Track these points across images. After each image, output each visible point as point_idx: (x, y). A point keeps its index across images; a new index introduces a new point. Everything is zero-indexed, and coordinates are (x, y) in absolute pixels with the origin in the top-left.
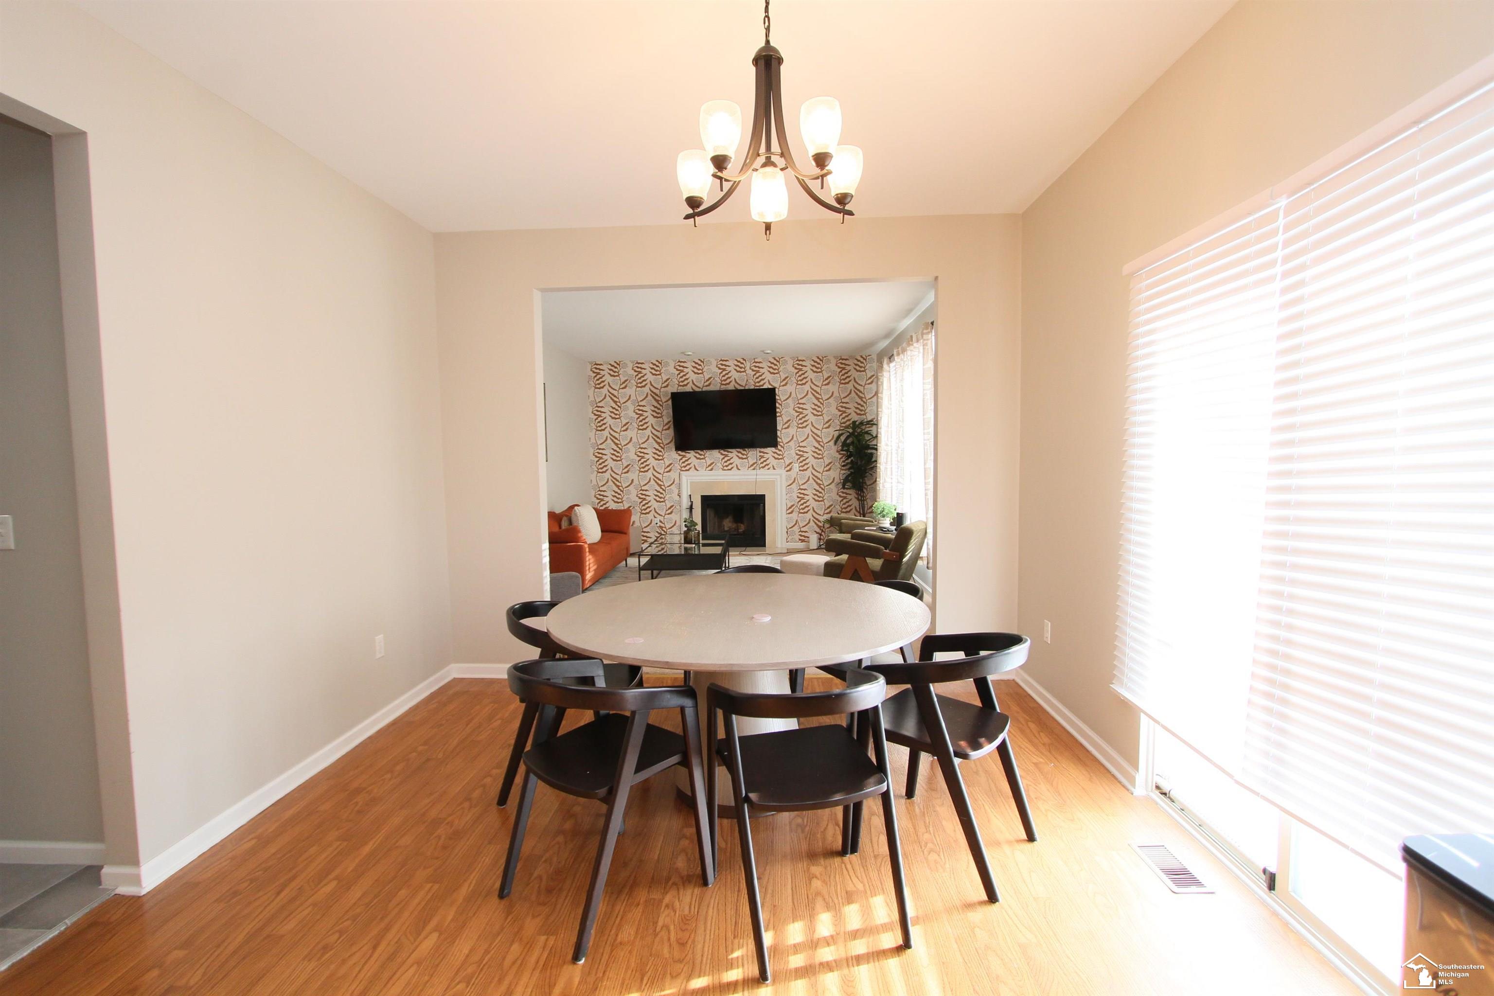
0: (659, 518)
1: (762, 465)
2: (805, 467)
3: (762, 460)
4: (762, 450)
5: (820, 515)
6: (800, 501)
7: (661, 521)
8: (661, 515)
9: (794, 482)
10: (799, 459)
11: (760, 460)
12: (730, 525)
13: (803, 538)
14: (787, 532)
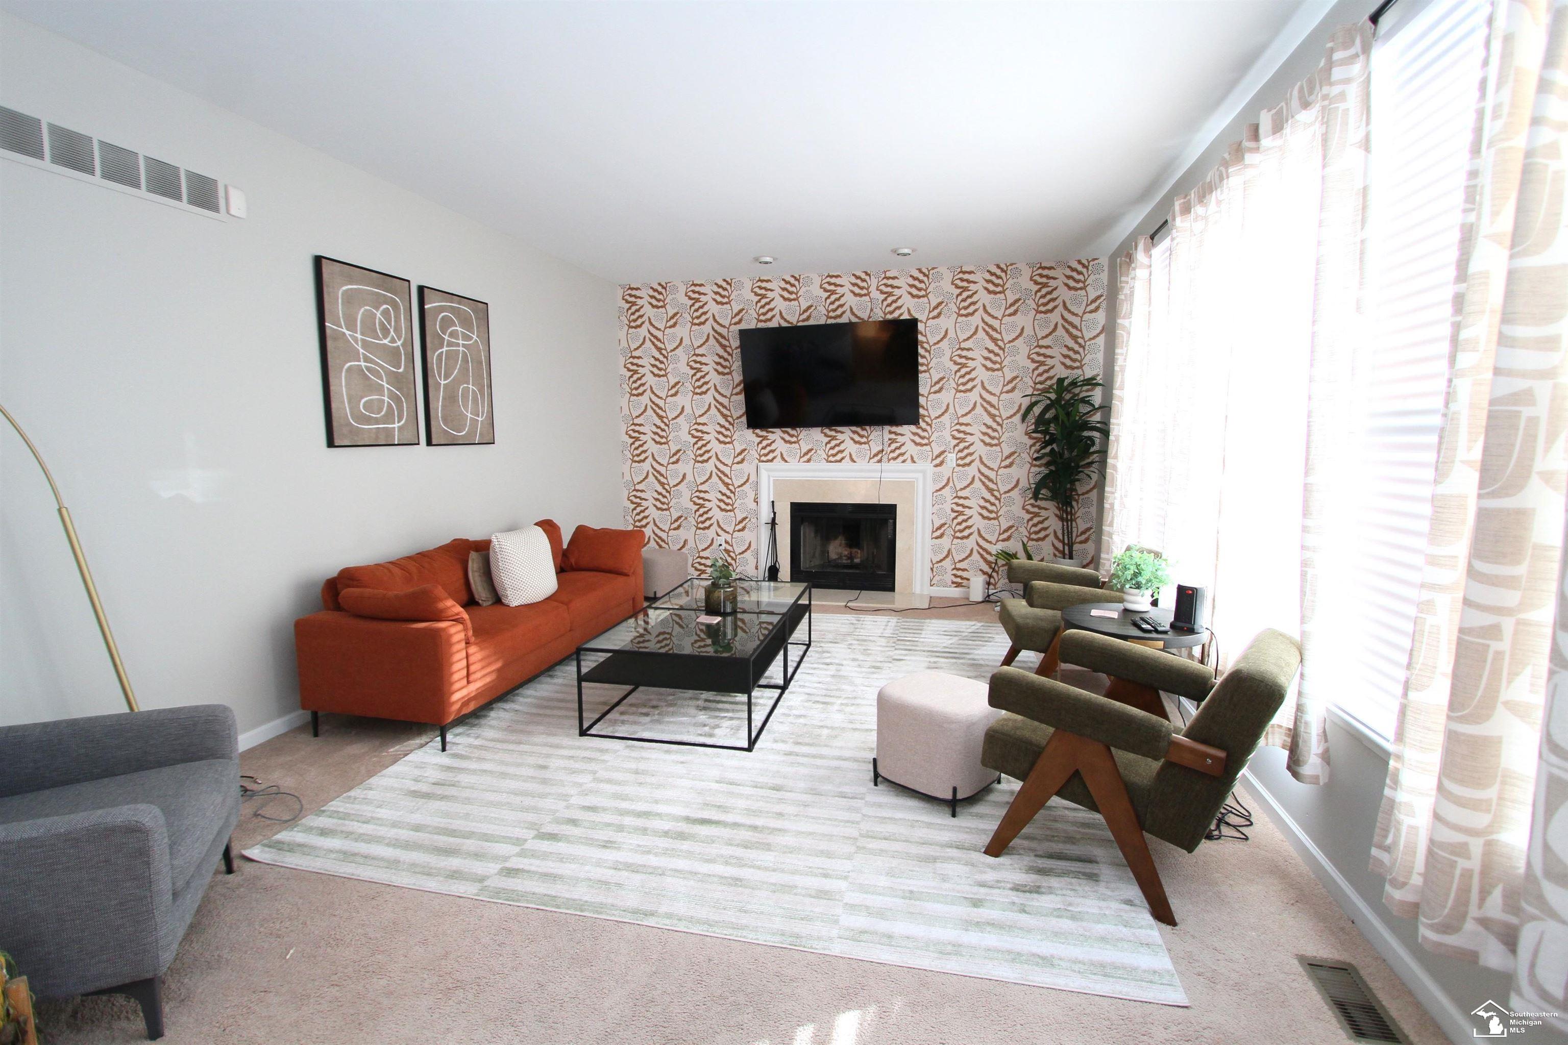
0: (724, 536)
1: (892, 455)
2: (967, 460)
3: (894, 446)
4: (894, 429)
5: (990, 542)
6: (956, 518)
7: (727, 542)
8: (728, 532)
9: (947, 484)
10: (957, 445)
11: (889, 446)
12: (840, 550)
13: (959, 580)
14: (932, 569)
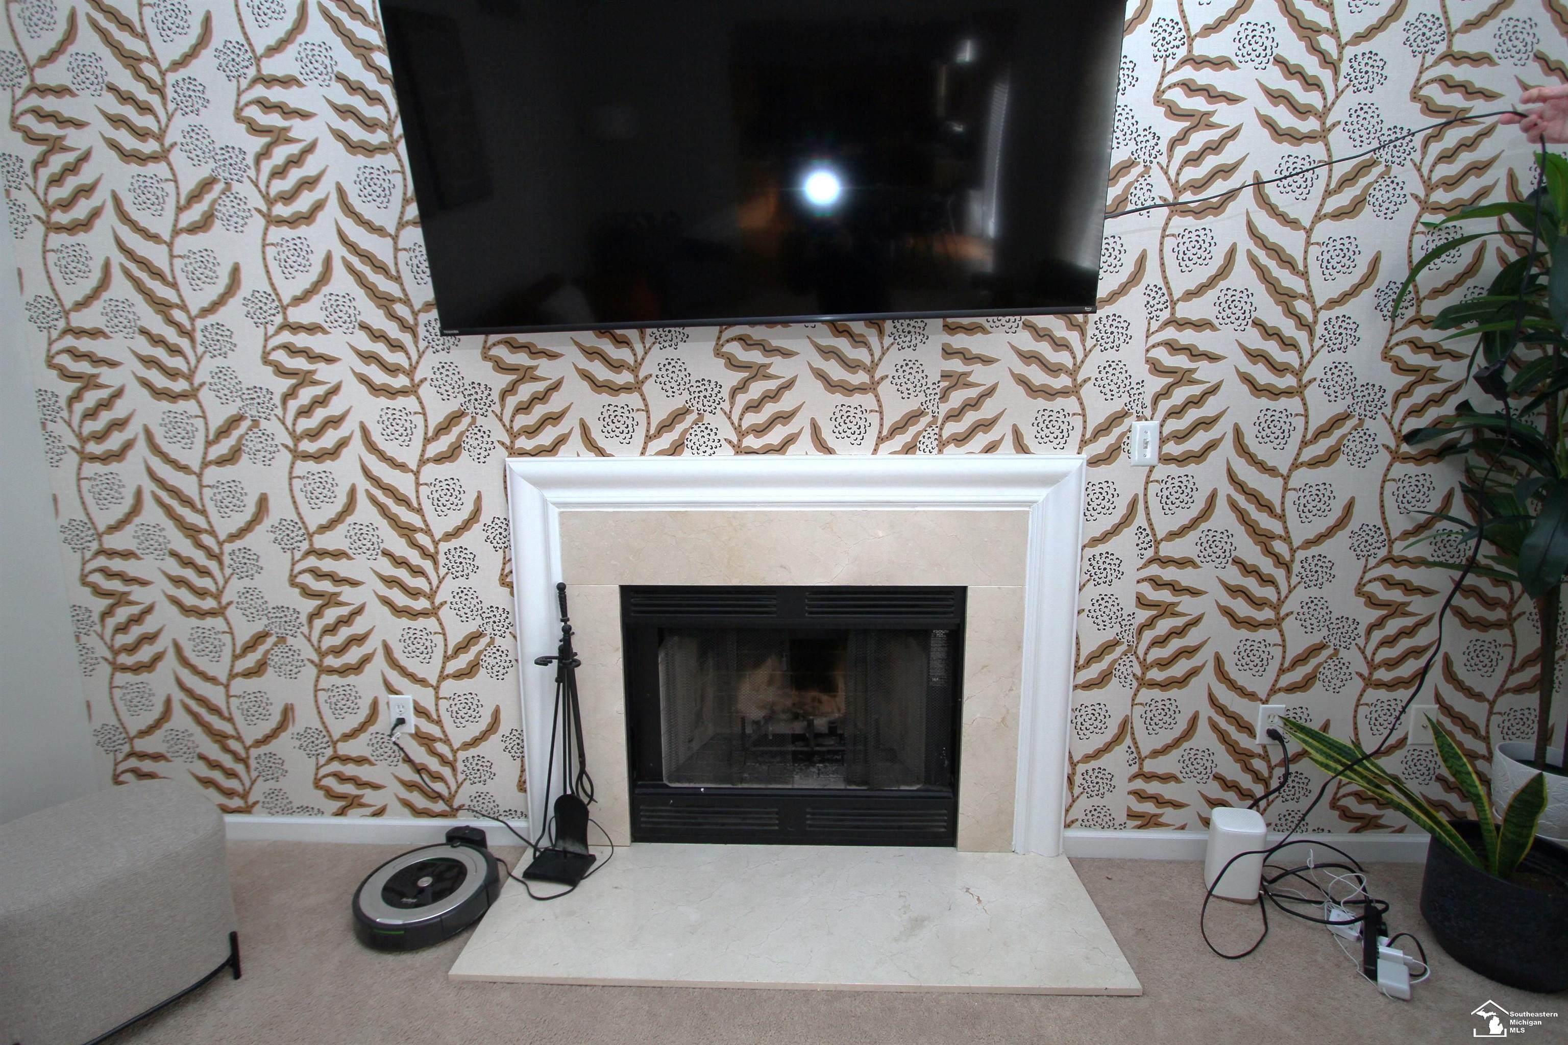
0: (410, 694)
1: (952, 428)
2: (1196, 442)
3: (957, 398)
4: (960, 341)
5: (1252, 696)
6: (1150, 624)
7: (420, 711)
8: (423, 682)
9: (1127, 520)
10: (1166, 393)
11: (944, 397)
12: (769, 695)
13: (1149, 808)
14: (1070, 780)
